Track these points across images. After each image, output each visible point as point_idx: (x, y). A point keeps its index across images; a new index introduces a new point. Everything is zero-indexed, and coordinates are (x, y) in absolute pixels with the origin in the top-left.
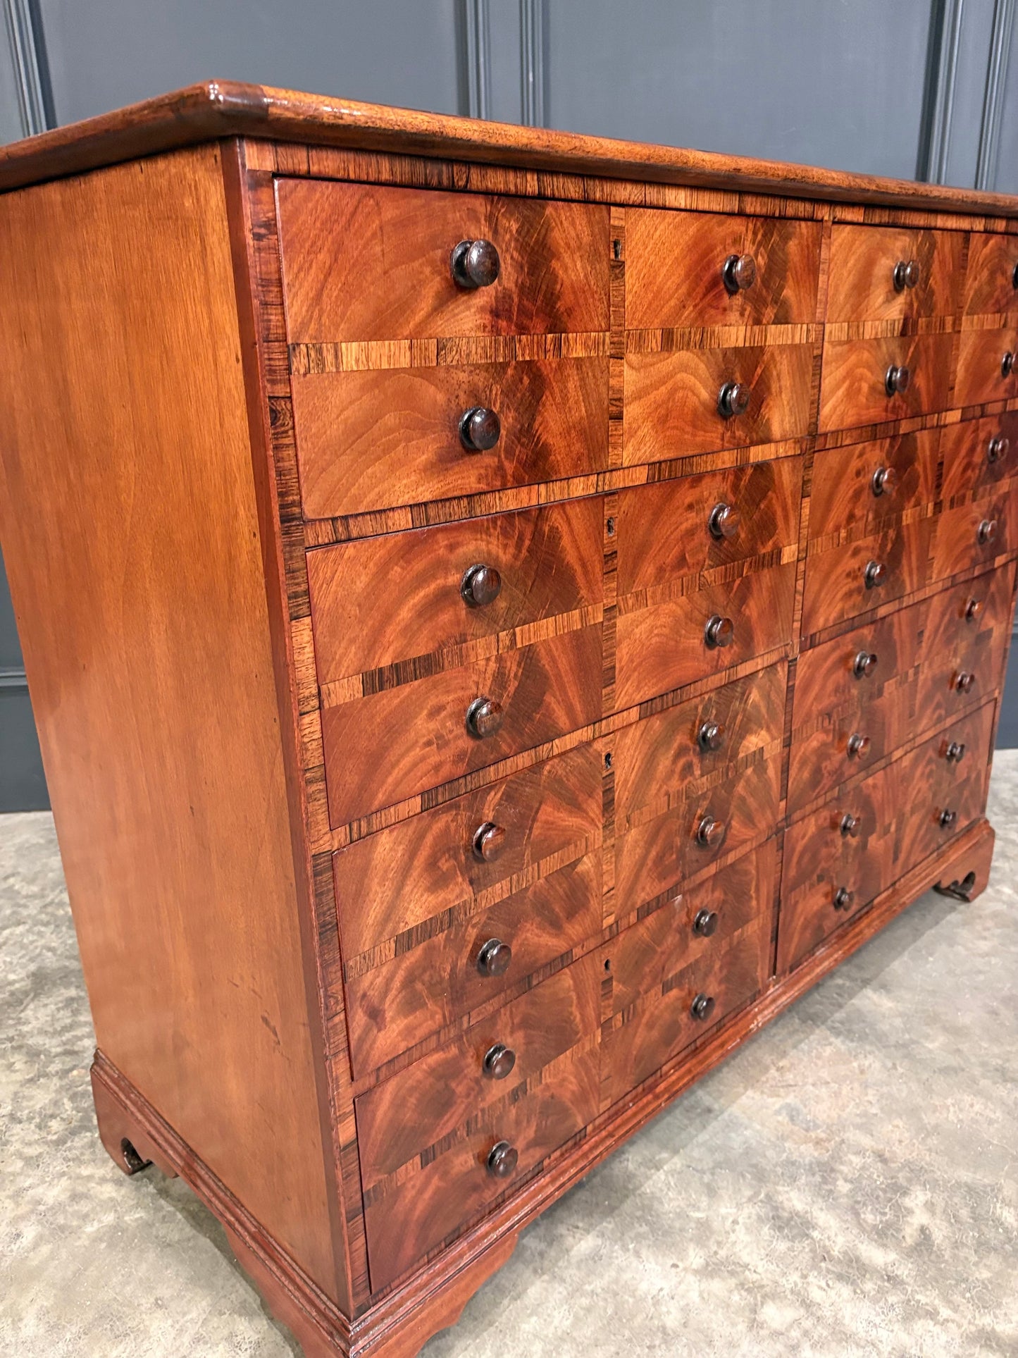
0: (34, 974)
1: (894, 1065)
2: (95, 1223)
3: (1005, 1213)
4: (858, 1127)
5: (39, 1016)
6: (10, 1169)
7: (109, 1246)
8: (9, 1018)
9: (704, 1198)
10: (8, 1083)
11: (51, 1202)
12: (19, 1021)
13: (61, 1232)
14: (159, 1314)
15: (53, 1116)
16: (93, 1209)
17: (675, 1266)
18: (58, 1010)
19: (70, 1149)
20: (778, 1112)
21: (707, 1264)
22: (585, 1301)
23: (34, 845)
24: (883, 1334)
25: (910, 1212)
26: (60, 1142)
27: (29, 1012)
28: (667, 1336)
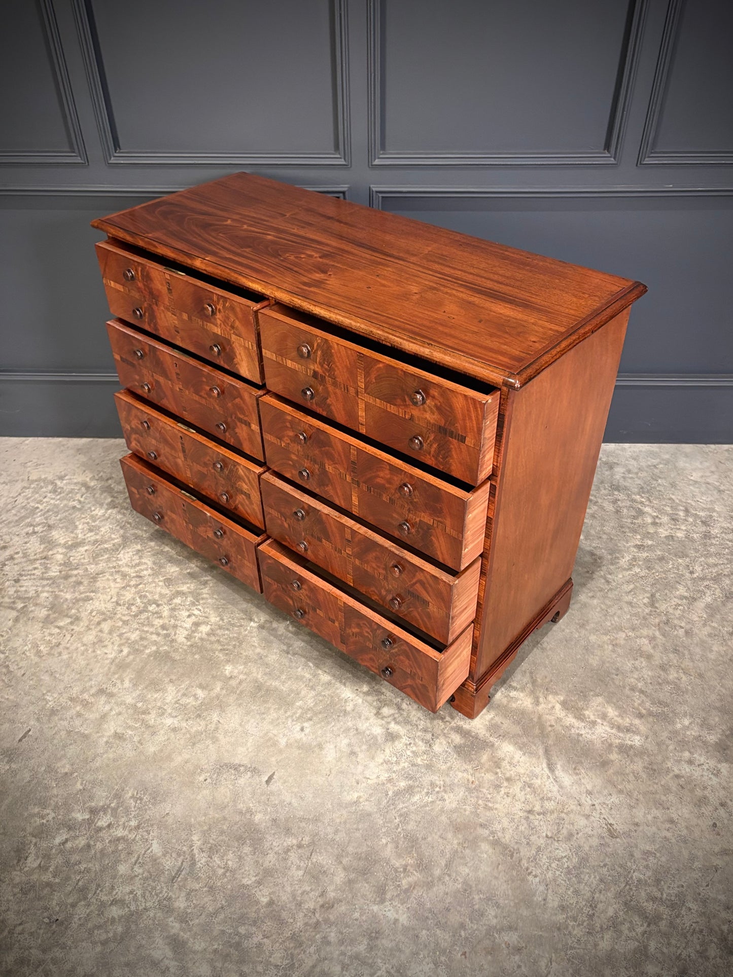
0: (123, 536)
2: (149, 649)
5: (126, 557)
6: (118, 625)
7: (154, 659)
8: (113, 557)
10: (115, 588)
11: (133, 639)
12: (118, 559)
13: (136, 652)
14: (171, 684)
15: (133, 604)
16: (148, 644)
18: (133, 555)
19: (140, 619)
26: (136, 616)
27: (121, 556)
28: (345, 713)
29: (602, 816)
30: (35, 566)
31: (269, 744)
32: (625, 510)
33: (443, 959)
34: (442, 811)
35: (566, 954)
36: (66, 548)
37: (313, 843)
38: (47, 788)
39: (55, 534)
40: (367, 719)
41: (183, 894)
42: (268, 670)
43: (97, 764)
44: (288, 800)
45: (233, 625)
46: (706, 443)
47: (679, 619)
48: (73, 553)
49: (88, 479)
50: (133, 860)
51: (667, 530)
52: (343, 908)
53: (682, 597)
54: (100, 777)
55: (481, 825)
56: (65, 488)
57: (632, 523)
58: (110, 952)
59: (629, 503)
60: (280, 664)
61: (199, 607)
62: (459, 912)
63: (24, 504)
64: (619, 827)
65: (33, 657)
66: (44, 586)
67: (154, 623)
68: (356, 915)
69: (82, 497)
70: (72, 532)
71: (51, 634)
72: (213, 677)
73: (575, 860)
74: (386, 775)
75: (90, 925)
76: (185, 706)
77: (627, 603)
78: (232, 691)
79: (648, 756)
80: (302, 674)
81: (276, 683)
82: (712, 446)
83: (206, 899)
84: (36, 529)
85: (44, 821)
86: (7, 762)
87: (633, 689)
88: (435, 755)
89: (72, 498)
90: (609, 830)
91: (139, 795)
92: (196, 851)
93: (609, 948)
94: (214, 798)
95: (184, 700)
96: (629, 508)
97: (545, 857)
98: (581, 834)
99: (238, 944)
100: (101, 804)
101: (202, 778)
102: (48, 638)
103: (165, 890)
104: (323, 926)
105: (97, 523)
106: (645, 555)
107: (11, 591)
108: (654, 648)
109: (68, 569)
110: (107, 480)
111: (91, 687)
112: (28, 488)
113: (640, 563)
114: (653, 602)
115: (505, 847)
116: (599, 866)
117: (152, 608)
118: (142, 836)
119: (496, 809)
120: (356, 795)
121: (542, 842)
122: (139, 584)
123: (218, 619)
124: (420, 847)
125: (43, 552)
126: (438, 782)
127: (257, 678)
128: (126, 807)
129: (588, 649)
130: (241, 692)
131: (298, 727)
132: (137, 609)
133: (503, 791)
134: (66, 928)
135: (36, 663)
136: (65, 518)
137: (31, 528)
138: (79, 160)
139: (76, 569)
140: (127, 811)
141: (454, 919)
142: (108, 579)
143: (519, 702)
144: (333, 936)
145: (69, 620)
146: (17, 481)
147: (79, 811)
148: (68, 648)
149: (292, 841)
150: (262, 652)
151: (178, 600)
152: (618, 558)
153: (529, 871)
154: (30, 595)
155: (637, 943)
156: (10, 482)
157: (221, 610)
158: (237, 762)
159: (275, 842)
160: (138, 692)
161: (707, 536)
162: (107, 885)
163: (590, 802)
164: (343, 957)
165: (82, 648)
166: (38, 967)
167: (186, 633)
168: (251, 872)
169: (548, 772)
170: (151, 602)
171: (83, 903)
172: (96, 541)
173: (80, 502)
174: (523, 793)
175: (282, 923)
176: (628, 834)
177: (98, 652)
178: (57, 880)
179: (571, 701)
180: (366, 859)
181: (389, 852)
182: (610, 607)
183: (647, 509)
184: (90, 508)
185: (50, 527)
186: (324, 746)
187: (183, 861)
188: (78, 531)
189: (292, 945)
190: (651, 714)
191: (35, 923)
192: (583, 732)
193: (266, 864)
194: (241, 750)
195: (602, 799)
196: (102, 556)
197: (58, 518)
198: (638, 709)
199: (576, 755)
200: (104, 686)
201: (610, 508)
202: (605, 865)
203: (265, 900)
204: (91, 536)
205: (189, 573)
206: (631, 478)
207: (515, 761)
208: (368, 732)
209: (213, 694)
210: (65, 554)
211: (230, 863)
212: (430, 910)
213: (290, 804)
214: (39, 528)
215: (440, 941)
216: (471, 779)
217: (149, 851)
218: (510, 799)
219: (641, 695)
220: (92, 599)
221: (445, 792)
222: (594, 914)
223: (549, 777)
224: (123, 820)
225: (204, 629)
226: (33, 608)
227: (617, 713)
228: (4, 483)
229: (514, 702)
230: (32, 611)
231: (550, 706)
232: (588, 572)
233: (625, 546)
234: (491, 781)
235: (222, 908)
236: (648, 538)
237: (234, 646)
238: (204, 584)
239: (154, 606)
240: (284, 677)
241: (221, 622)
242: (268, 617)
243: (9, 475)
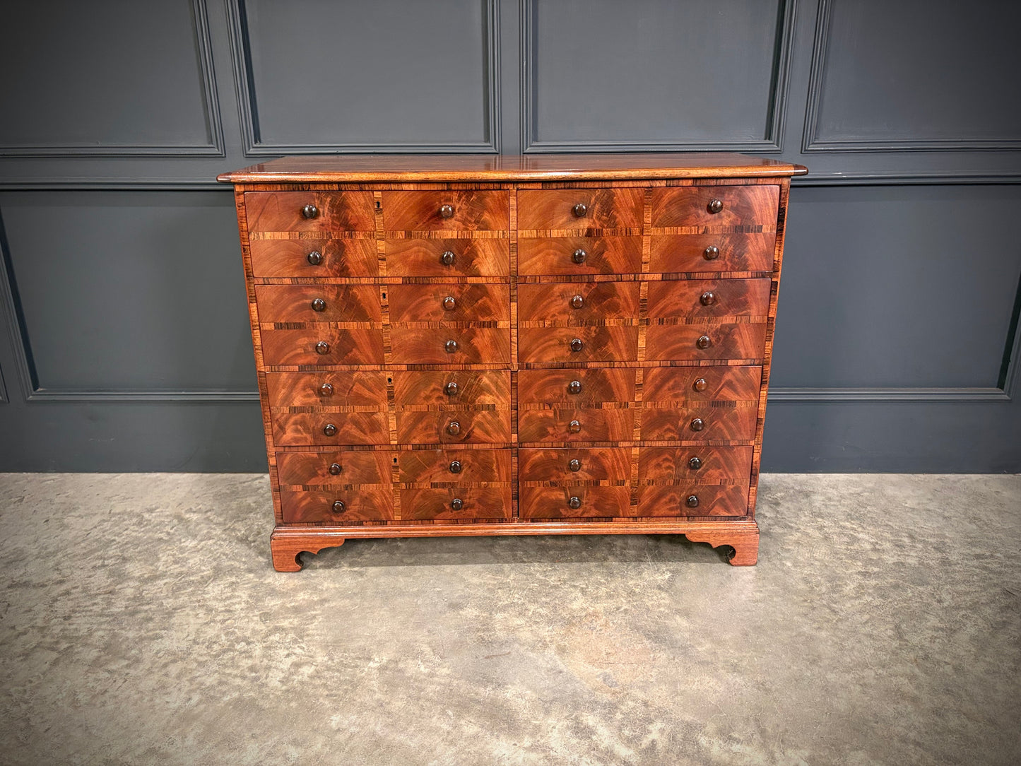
0: (214, 568)
1: (674, 657)
2: (229, 696)
3: (702, 739)
4: (640, 688)
5: (215, 590)
6: (190, 667)
7: (233, 708)
8: (199, 590)
9: (542, 715)
10: (194, 624)
11: (208, 684)
12: (204, 592)
13: (210, 699)
14: (253, 741)
15: (214, 642)
16: (229, 689)
17: (515, 745)
18: (225, 588)
19: (221, 659)
20: (598, 676)
21: (532, 746)
22: (464, 756)
23: (223, 494)
25: (650, 732)
26: (217, 656)
27: (210, 588)
30: (96, 601)
32: (835, 537)
36: (139, 581)
39: (129, 567)
42: (390, 720)
45: (346, 666)
46: (913, 473)
47: (941, 653)
48: (149, 586)
49: (183, 511)
51: (893, 557)
53: (937, 629)
56: (153, 520)
57: (847, 550)
59: (838, 530)
60: (407, 713)
61: (303, 645)
63: (97, 538)
65: (65, 708)
66: (101, 623)
67: (240, 664)
69: (171, 529)
70: (152, 565)
71: (96, 680)
72: (315, 730)
77: (865, 635)
78: (339, 748)
80: (438, 724)
81: (402, 738)
82: (921, 476)
84: (106, 562)
87: (904, 740)
89: (159, 530)
96: (839, 534)
102: (90, 685)
105: (186, 554)
106: (874, 582)
107: (57, 630)
108: (917, 688)
109: (138, 603)
110: (206, 512)
111: (139, 746)
112: (109, 521)
113: (870, 591)
114: (899, 635)
117: (241, 646)
122: (227, 620)
123: (326, 658)
125: (109, 586)
127: (374, 731)
129: (827, 690)
130: (352, 750)
132: (220, 648)
135: (68, 715)
136: (146, 550)
137: (101, 561)
138: (214, 151)
139: (148, 604)
142: (188, 615)
143: (745, 759)
145: (125, 663)
146: (96, 514)
148: (116, 697)
150: (383, 698)
151: (276, 637)
152: (840, 586)
154: (81, 633)
156: (86, 515)
157: (330, 648)
160: (204, 752)
161: (945, 562)
165: (136, 697)
167: (282, 675)
170: (238, 641)
172: (181, 573)
173: (168, 534)
179: (821, 757)
182: (844, 640)
183: (862, 536)
184: (180, 540)
185: (125, 560)
188: (160, 564)
196: (185, 589)
197: (136, 550)
200: (157, 745)
201: (817, 534)
204: (175, 569)
205: (293, 607)
206: (835, 505)
209: (311, 753)
210: (137, 588)
214: (110, 561)
219: (918, 748)
220: (162, 637)
225: (307, 670)
226: (80, 649)
228: (79, 516)
230: (77, 653)
232: (806, 601)
233: (845, 573)
236: (872, 565)
237: (346, 691)
238: (311, 619)
239: (243, 644)
240: (412, 729)
241: (330, 662)
242: (392, 655)
243: (88, 509)
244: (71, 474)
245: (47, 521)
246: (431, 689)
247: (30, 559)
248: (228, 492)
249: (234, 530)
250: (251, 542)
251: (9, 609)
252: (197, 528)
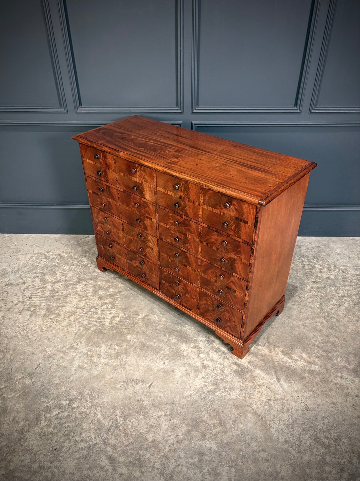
0: (78, 278)
2: (93, 328)
5: (80, 287)
6: (78, 318)
7: (95, 333)
8: (74, 287)
9: (197, 336)
10: (76, 301)
11: (85, 324)
12: (76, 288)
13: (87, 329)
14: (103, 344)
15: (84, 308)
16: (92, 326)
17: (188, 346)
18: (83, 286)
19: (88, 315)
21: (194, 346)
22: (172, 350)
24: (219, 360)
26: (86, 313)
27: (78, 287)
28: (184, 356)
29: (302, 402)
30: (39, 291)
31: (149, 370)
32: (307, 266)
33: (233, 465)
34: (230, 399)
35: (289, 462)
36: (53, 283)
37: (171, 414)
38: (49, 390)
39: (47, 277)
40: (194, 359)
41: (113, 437)
42: (147, 337)
43: (71, 379)
44: (159, 395)
45: (130, 317)
46: (342, 236)
47: (334, 314)
48: (55, 286)
49: (61, 253)
50: (90, 422)
51: (326, 275)
52: (186, 443)
53: (334, 305)
54: (73, 385)
55: (248, 406)
56: (50, 256)
57: (310, 272)
58: (81, 463)
59: (308, 263)
60: (153, 335)
61: (115, 309)
62: (239, 444)
63: (32, 264)
64: (310, 406)
65: (39, 332)
66: (43, 300)
67: (94, 317)
68: (193, 446)
69: (58, 260)
70: (55, 276)
71: (47, 322)
72: (122, 340)
73: (291, 421)
74: (203, 384)
75: (71, 451)
76: (110, 353)
77: (309, 307)
78: (131, 347)
79: (322, 375)
80: (163, 339)
81: (151, 343)
82: (345, 238)
83: (124, 439)
84: (38, 275)
85: (48, 405)
86: (30, 379)
87: (314, 345)
88: (225, 375)
89: (54, 261)
90: (306, 408)
91: (91, 393)
92: (118, 418)
93: (308, 460)
94: (125, 394)
95: (110, 351)
97: (277, 420)
98: (293, 409)
99: (139, 459)
100: (74, 397)
101: (119, 385)
103: (105, 435)
104: (178, 451)
105: (66, 272)
106: (317, 286)
107: (28, 303)
108: (322, 327)
109: (53, 293)
110: (70, 253)
111: (67, 345)
112: (33, 257)
113: (315, 289)
114: (321, 307)
115: (259, 415)
116: (302, 423)
117: (93, 310)
118: (93, 411)
119: (254, 398)
120: (190, 393)
121: (275, 413)
122: (87, 300)
123: (123, 315)
124: (220, 415)
125: (41, 285)
126: (227, 387)
127: (142, 341)
128: (85, 398)
129: (293, 328)
130: (135, 347)
131: (162, 363)
132: (86, 310)
133: (257, 390)
134: (60, 452)
135: (41, 335)
136: (51, 270)
137: (36, 275)
138: (63, 110)
139: (57, 293)
140: (86, 400)
141: (237, 447)
142: (72, 297)
144: (182, 455)
145: (55, 316)
146: (28, 253)
147: (64, 400)
148: (55, 328)
149: (162, 413)
150: (144, 329)
151: (105, 307)
152: (304, 287)
153: (270, 426)
154: (37, 304)
155: (321, 457)
156: (25, 254)
157: (124, 311)
158: (135, 378)
159: (154, 414)
160: (88, 347)
161: (344, 277)
162: (78, 433)
163: (297, 395)
164: (187, 464)
165: (62, 328)
166: (48, 470)
167: (109, 321)
168: (144, 427)
169: (277, 382)
170: (92, 308)
171: (67, 441)
172: (66, 280)
173: (57, 263)
174: (266, 391)
175: (159, 449)
176: (314, 409)
177: (69, 330)
178: (55, 431)
179: (286, 350)
180: (196, 421)
181: (206, 417)
182: (302, 309)
183: (317, 266)
184: (62, 265)
185: (44, 274)
186: (174, 371)
187: (113, 422)
188: (58, 276)
189: (164, 459)
190: (322, 356)
191: (46, 450)
192: (292, 364)
193: (151, 423)
194: (136, 373)
195: (302, 394)
196: (69, 287)
197: (48, 270)
198: (316, 354)
199: (289, 374)
200: (73, 345)
201: (300, 265)
202: (305, 423)
203: (150, 439)
204: (63, 278)
205: (109, 294)
206: (309, 252)
207: (262, 377)
208: (194, 365)
209: (123, 348)
210: (52, 286)
211: (134, 423)
212: (226, 443)
213: (160, 396)
215: (231, 457)
216: (242, 385)
217: (97, 418)
218: (260, 394)
219: (318, 348)
220: (65, 306)
221: (231, 391)
222: (300, 445)
223: (277, 384)
224: (84, 404)
226: (38, 310)
227: (307, 356)
228: (22, 254)
229: (260, 351)
230: (38, 312)
231: (276, 353)
232: (291, 293)
233: (307, 282)
234: (251, 386)
235: (131, 443)
236: (318, 278)
237: (131, 327)
238: (116, 299)
239: (94, 309)
240: (154, 340)
241: (125, 316)
242: (146, 313)
243: (25, 251)
244: (14, 234)
245: (11, 256)
246: (160, 326)
247: (9, 273)
248: (76, 243)
249: (82, 261)
250: (89, 267)
251: (9, 294)
252: (68, 261)
